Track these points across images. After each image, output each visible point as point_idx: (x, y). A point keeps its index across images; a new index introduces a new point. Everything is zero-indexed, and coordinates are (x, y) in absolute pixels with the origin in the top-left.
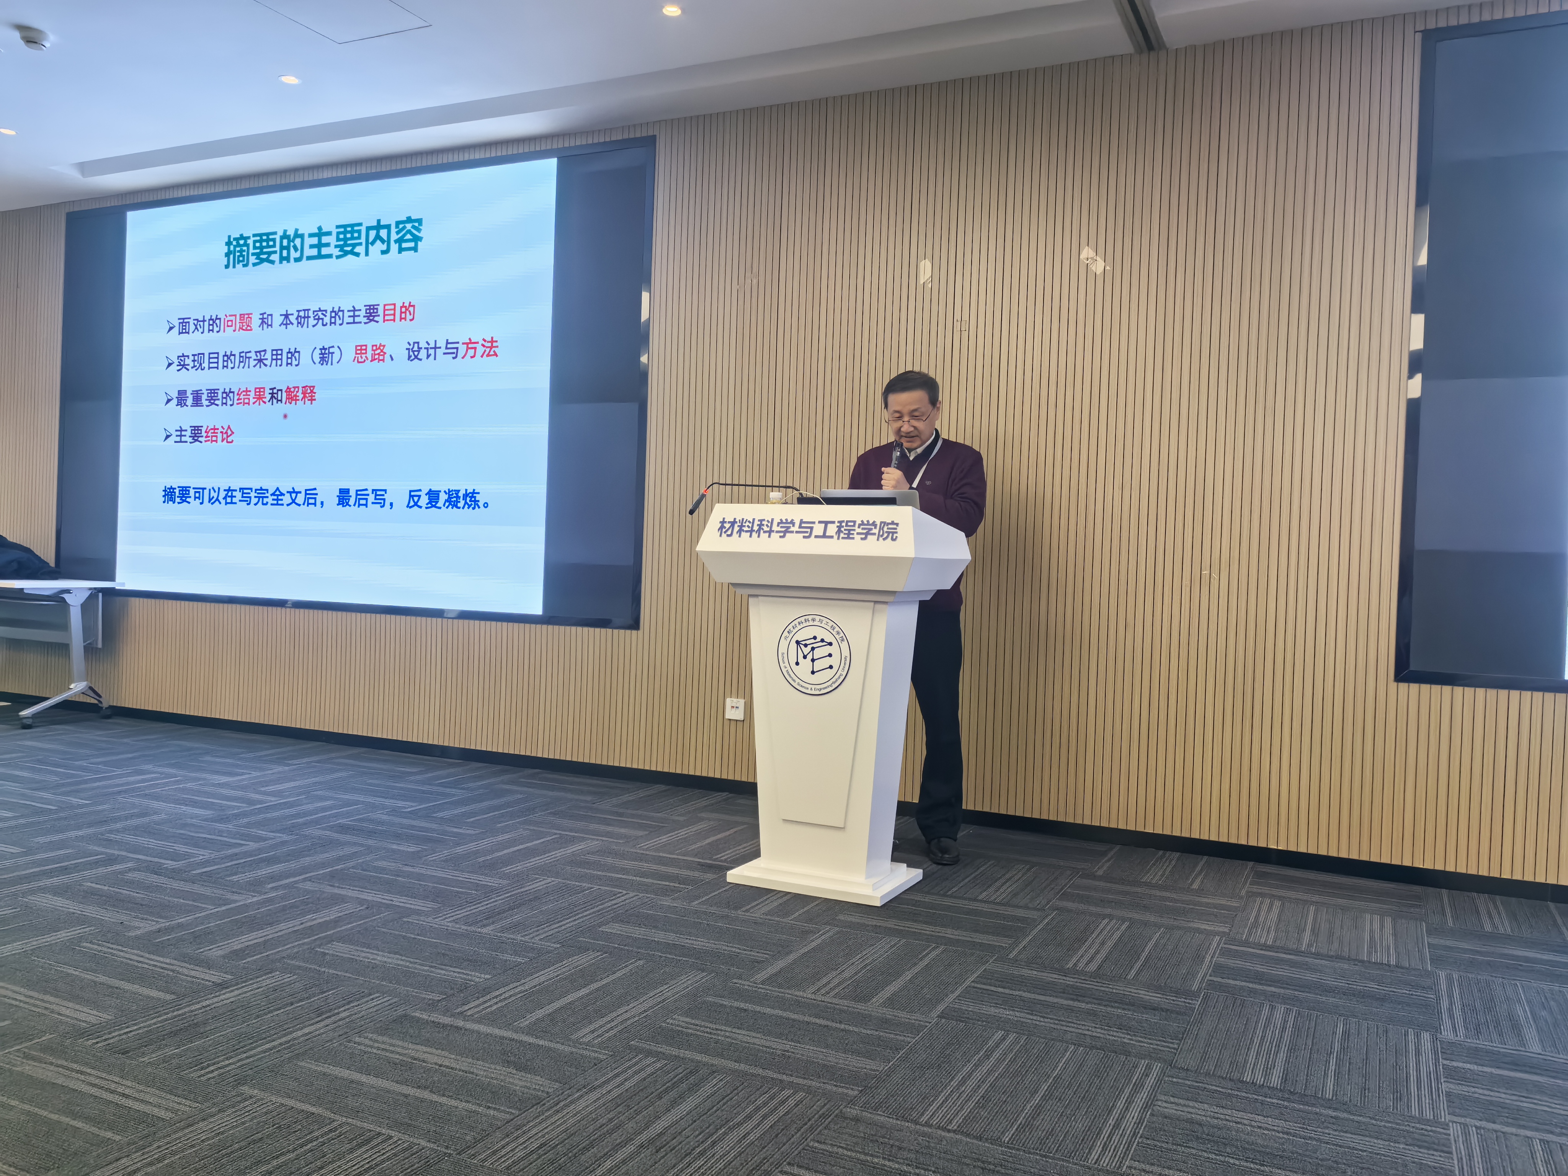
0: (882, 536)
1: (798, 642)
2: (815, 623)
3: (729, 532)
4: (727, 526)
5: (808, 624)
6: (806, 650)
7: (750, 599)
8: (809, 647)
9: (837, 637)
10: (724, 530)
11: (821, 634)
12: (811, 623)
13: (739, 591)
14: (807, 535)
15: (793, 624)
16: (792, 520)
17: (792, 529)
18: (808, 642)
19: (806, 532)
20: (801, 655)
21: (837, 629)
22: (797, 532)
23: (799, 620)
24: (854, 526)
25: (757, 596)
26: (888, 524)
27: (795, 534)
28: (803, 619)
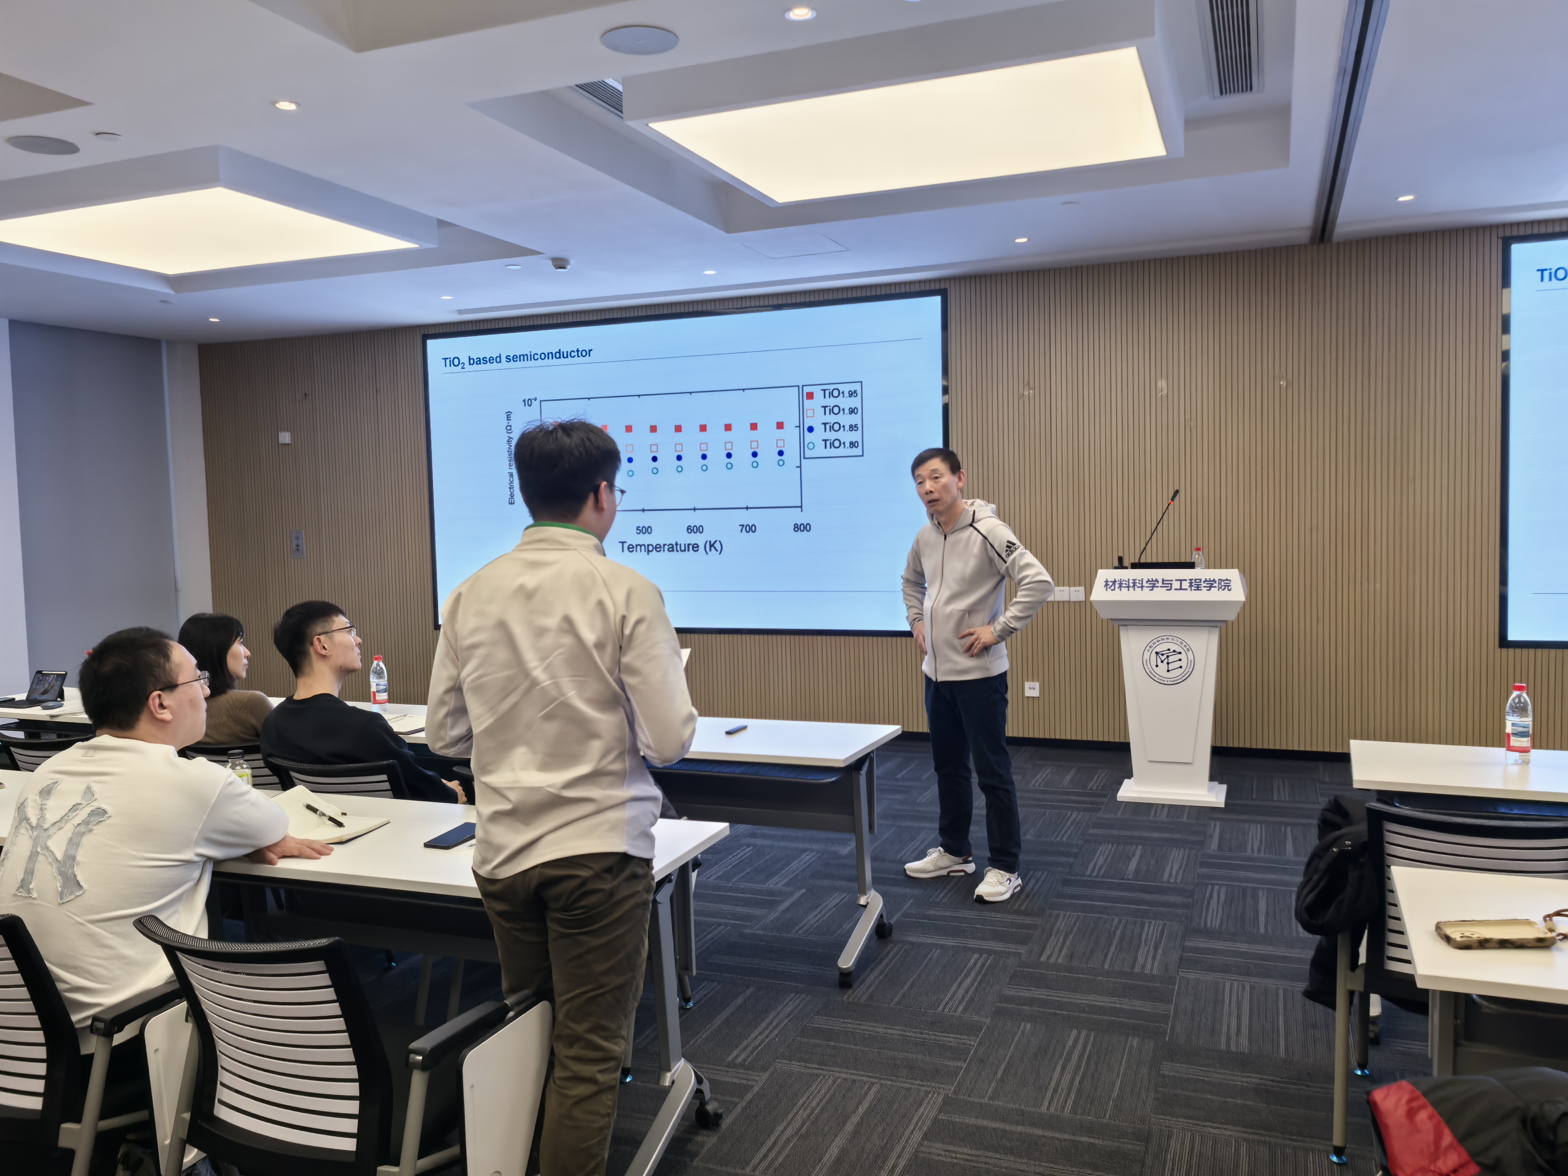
0: (1221, 588)
1: (1157, 653)
2: (1169, 641)
3: (1112, 588)
4: (1110, 584)
5: (1163, 641)
6: (1163, 658)
7: (1121, 628)
8: (1165, 656)
9: (1185, 648)
10: (1108, 587)
11: (1173, 647)
12: (1166, 641)
13: (1116, 624)
14: (1169, 588)
15: (1153, 642)
16: (1156, 579)
17: (1157, 585)
18: (1164, 653)
19: (1168, 587)
20: (1159, 661)
21: (1184, 644)
22: (1161, 587)
23: (1157, 639)
24: (1201, 582)
25: (1126, 625)
26: (1224, 580)
27: (1160, 588)
28: (1160, 639)
